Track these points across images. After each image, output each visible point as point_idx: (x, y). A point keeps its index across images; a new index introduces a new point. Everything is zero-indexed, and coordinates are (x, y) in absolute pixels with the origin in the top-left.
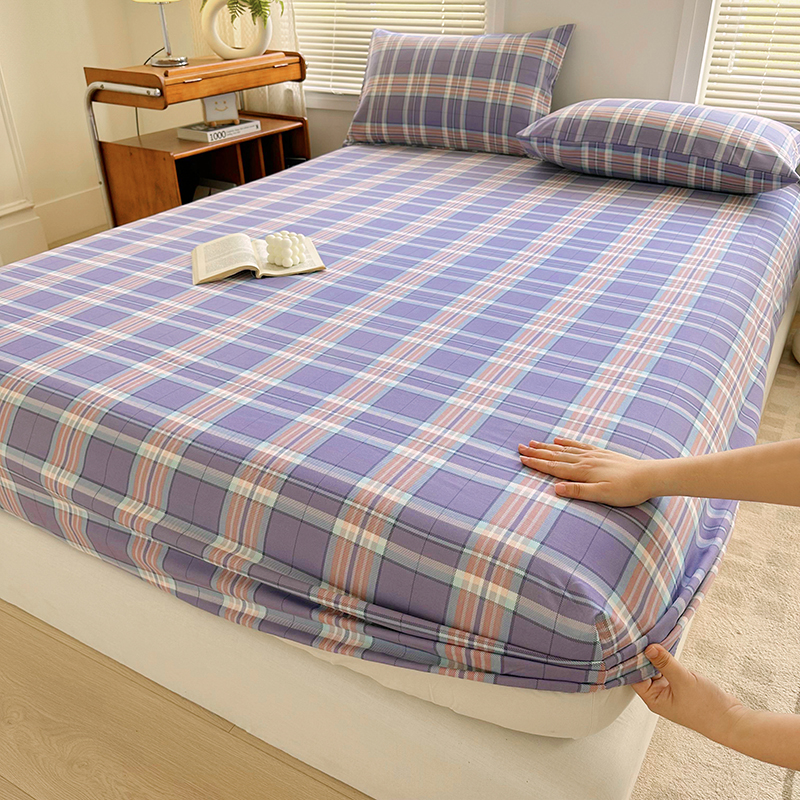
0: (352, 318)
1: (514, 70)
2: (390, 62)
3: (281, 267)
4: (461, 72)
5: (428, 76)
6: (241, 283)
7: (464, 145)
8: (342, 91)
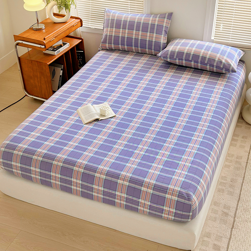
0: (129, 133)
1: (155, 30)
2: (113, 24)
3: (104, 116)
4: (138, 30)
5: (127, 30)
6: (96, 123)
7: (140, 52)
8: (94, 27)
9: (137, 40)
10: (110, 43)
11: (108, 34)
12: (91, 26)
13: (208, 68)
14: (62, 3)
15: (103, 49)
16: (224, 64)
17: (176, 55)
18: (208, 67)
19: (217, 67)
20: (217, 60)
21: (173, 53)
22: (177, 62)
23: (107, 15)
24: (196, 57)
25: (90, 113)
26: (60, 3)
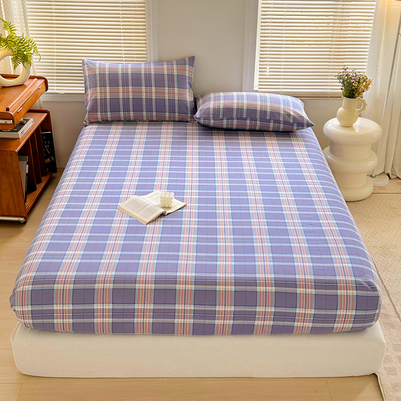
1: (175, 82)
2: (104, 80)
3: (169, 208)
4: (148, 85)
5: (130, 88)
6: (162, 219)
7: (154, 119)
8: (63, 92)
9: (149, 101)
10: (104, 110)
11: (99, 97)
12: (57, 90)
13: (272, 126)
14: (19, 52)
15: (91, 123)
16: (294, 117)
17: (221, 113)
18: (271, 124)
19: (285, 123)
20: (282, 112)
21: (217, 111)
22: (225, 123)
23: (90, 69)
24: (252, 112)
25: (144, 207)
26: (16, 53)
